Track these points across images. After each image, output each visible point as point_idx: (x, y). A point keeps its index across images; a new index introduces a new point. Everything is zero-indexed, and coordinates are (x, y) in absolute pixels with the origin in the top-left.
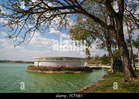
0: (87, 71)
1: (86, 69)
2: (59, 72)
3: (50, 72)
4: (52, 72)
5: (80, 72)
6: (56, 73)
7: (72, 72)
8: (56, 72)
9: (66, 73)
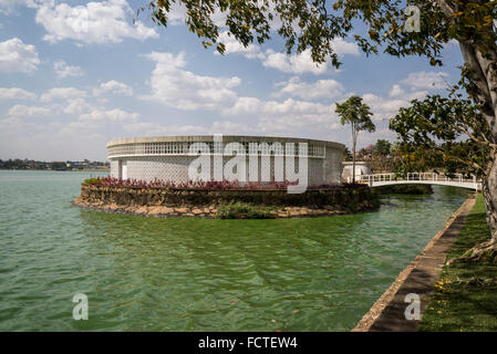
0: (344, 207)
1: (339, 195)
2: (197, 211)
3: (156, 210)
4: (165, 210)
5: (304, 211)
6: (180, 214)
7: (263, 210)
8: (182, 210)
9: (232, 217)
